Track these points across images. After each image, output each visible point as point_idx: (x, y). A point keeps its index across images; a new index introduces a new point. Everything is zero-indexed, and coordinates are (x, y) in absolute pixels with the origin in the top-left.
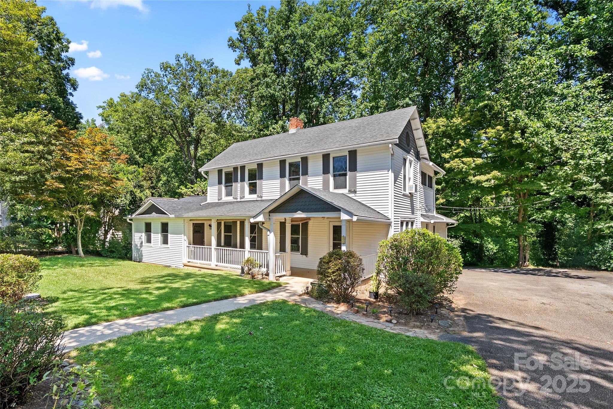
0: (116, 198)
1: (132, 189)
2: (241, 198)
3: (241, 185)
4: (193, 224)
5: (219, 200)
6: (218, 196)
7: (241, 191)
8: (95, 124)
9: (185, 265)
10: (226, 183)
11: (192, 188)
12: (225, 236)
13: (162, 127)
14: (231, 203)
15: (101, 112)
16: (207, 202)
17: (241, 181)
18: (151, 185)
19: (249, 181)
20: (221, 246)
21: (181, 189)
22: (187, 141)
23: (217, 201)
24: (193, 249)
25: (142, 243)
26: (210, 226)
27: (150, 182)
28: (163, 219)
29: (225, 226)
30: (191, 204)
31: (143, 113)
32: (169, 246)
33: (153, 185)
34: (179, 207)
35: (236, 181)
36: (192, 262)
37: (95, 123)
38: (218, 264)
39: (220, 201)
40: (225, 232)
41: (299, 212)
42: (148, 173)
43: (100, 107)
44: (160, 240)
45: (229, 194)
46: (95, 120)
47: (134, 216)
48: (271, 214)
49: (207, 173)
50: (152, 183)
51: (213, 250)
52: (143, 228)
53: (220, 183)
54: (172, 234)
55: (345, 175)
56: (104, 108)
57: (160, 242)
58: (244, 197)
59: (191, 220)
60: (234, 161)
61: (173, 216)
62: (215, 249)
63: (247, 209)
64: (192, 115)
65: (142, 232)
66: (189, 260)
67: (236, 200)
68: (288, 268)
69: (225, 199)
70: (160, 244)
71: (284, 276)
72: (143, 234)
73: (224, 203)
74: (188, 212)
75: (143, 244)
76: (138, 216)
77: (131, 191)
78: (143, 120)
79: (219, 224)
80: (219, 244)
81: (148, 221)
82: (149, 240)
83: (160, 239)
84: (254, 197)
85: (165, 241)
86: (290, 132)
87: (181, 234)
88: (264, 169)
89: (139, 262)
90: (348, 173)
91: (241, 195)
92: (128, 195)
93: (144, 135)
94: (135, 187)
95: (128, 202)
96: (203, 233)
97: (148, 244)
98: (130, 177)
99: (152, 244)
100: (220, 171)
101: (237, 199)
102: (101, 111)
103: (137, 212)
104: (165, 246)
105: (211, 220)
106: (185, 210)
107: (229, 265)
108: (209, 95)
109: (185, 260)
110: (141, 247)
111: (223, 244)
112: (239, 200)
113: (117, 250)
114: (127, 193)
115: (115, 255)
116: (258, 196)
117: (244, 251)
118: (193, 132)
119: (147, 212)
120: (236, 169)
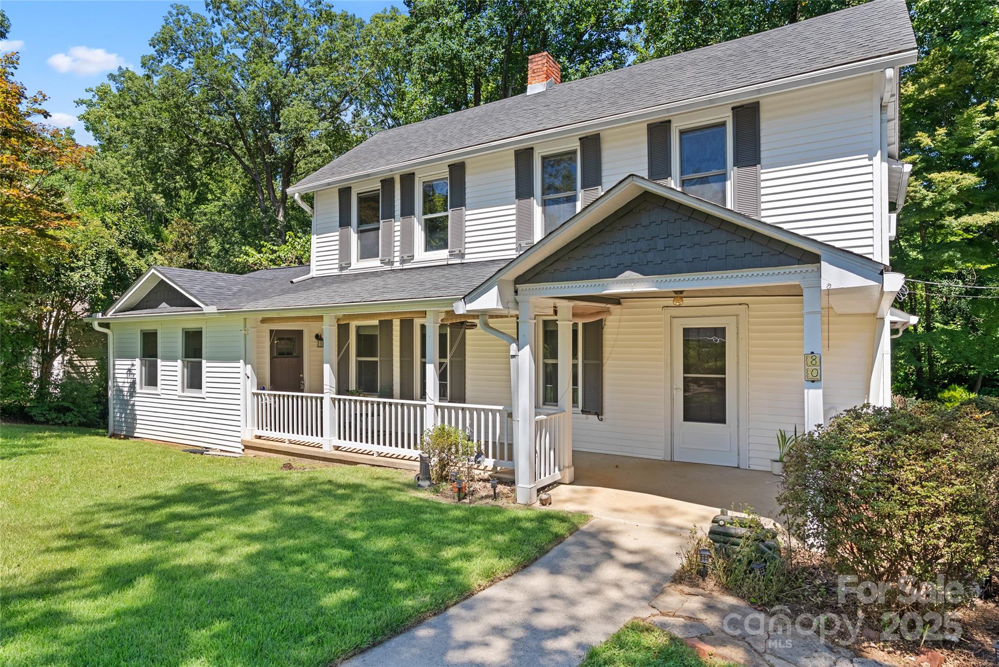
0: (66, 270)
1: (113, 245)
2: (403, 261)
3: (402, 226)
4: (271, 331)
5: (342, 268)
6: (341, 259)
7: (402, 241)
8: (73, 140)
9: (247, 447)
10: (361, 222)
11: (274, 252)
12: (360, 364)
13: (211, 132)
14: (375, 274)
15: (83, 113)
16: (310, 276)
17: (402, 215)
18: (189, 261)
19: (425, 214)
20: (348, 392)
21: (247, 254)
22: (266, 163)
23: (336, 272)
24: (270, 401)
25: (133, 384)
26: (319, 337)
27: (185, 254)
28: (187, 319)
29: (359, 337)
30: (268, 284)
31: (164, 98)
32: (203, 393)
33: (193, 260)
34: (235, 289)
35: (390, 215)
36: (268, 439)
37: (74, 136)
38: (342, 443)
39: (345, 272)
40: (359, 354)
41: (628, 274)
42: (183, 235)
43: (82, 102)
44: (179, 378)
45: (367, 252)
46: (73, 132)
47: (110, 313)
48: (520, 287)
49: (309, 199)
50: (191, 257)
51: (327, 403)
52: (138, 345)
53: (344, 222)
54: (210, 359)
55: (723, 178)
56: (90, 104)
57: (179, 383)
58: (412, 257)
59: (264, 321)
60: (383, 161)
61: (213, 309)
62: (333, 400)
63: (428, 285)
64: (277, 106)
65: (133, 357)
66: (260, 433)
67: (388, 268)
68: (567, 459)
69: (357, 264)
70: (179, 388)
71: (557, 483)
72: (137, 362)
73: (356, 275)
74: (256, 300)
75: (138, 389)
76: (120, 315)
77: (110, 252)
78: (165, 115)
79: (343, 329)
80: (342, 388)
81: (149, 327)
82: (152, 380)
83: (179, 374)
84: (441, 255)
85: (194, 381)
86: (529, 92)
87: (236, 359)
88: (468, 179)
89: (126, 437)
90: (733, 172)
91: (402, 251)
92: (102, 261)
93: (169, 149)
94: (122, 243)
95: (100, 281)
96: (300, 357)
97: (150, 390)
98: (110, 217)
99: (159, 389)
100: (345, 193)
101: (391, 263)
102: (83, 109)
103: (118, 306)
104: (194, 393)
105: (320, 318)
106: (249, 294)
107: (375, 448)
108: (313, 65)
109: (249, 433)
110: (132, 396)
111: (353, 386)
112: (397, 265)
113: (78, 406)
114: (98, 256)
115: (69, 417)
116: (452, 254)
117: (422, 407)
118: (280, 143)
119: (147, 303)
120: (387, 183)
